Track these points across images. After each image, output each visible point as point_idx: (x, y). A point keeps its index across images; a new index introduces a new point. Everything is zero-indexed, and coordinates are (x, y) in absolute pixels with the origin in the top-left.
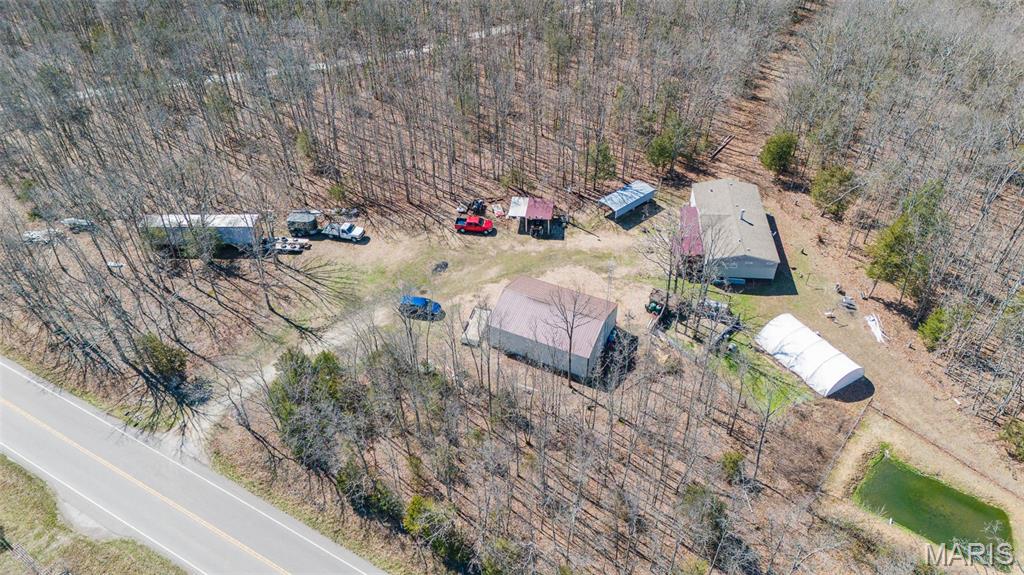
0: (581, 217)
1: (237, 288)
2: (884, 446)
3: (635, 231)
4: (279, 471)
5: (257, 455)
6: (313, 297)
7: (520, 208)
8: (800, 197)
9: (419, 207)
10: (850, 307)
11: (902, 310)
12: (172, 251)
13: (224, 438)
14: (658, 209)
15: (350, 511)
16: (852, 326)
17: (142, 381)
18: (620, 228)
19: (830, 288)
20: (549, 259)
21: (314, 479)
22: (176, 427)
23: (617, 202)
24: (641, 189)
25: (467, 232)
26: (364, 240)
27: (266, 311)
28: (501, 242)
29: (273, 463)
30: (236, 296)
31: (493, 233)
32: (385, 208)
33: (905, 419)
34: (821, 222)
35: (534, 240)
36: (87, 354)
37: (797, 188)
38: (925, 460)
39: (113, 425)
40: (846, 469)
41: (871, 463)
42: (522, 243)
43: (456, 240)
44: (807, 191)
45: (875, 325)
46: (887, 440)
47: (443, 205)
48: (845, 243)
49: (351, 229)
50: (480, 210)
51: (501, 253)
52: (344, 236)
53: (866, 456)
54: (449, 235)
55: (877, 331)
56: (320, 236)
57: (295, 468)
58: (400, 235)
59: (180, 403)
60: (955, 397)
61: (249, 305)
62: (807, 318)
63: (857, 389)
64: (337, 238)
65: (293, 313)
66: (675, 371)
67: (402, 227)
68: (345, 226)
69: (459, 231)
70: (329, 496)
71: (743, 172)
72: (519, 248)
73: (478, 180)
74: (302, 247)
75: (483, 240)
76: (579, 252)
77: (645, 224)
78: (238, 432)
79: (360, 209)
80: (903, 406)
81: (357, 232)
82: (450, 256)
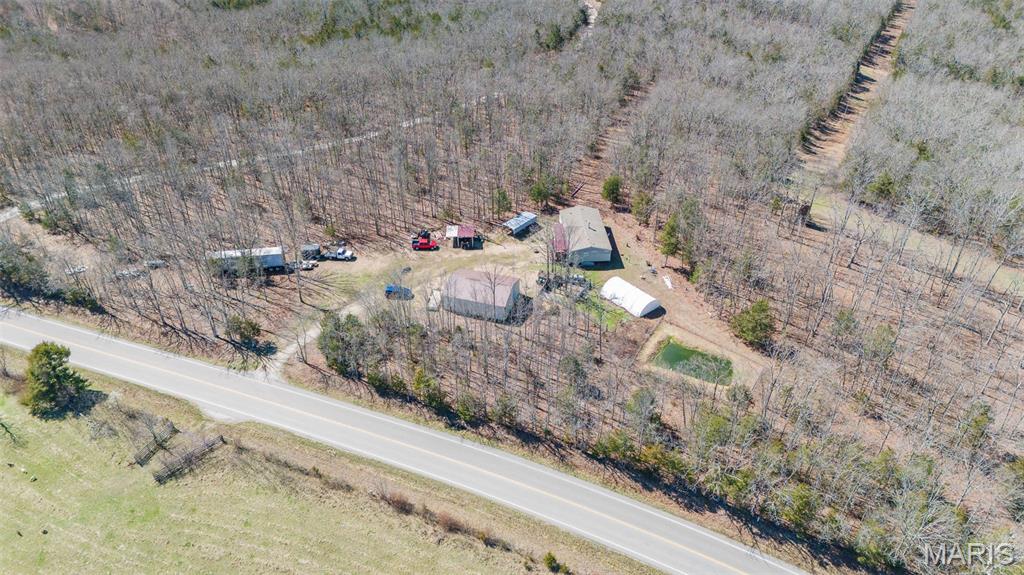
0: (492, 236)
1: (276, 292)
2: (670, 338)
3: (526, 241)
4: (330, 382)
5: (314, 376)
6: (327, 293)
7: (453, 232)
8: (626, 215)
9: (386, 237)
10: (654, 272)
11: (683, 272)
12: (227, 274)
13: (290, 369)
14: (540, 228)
15: (376, 396)
16: (655, 282)
17: (230, 346)
18: (518, 241)
19: (643, 264)
20: (475, 260)
21: (352, 384)
22: (260, 367)
23: (514, 224)
24: (528, 216)
25: (420, 249)
26: (353, 259)
27: (299, 303)
28: (443, 254)
29: (325, 380)
30: (277, 296)
31: (437, 249)
32: (362, 240)
33: (682, 325)
34: (638, 228)
35: (464, 251)
36: (189, 336)
37: (625, 210)
38: (690, 341)
39: (220, 369)
40: (650, 348)
41: (662, 346)
42: (457, 253)
43: (414, 255)
44: (630, 212)
45: (668, 280)
46: (671, 334)
47: (401, 235)
48: (652, 240)
49: (344, 252)
50: (426, 236)
51: (443, 260)
52: (340, 257)
53: (659, 343)
54: (408, 252)
55: (668, 283)
56: (323, 258)
57: (338, 379)
58: (376, 254)
59: (259, 355)
60: (709, 311)
61: (287, 300)
62: (630, 279)
63: (657, 312)
64: (335, 259)
65: (316, 303)
66: (555, 312)
67: (376, 250)
68: (340, 250)
69: (415, 249)
70: (362, 391)
71: (590, 203)
72: (455, 256)
73: (422, 218)
74: (313, 265)
75: (432, 254)
76: (493, 256)
77: (533, 237)
78: (301, 366)
79: (346, 241)
80: (680, 318)
81: (348, 254)
82: (411, 264)
